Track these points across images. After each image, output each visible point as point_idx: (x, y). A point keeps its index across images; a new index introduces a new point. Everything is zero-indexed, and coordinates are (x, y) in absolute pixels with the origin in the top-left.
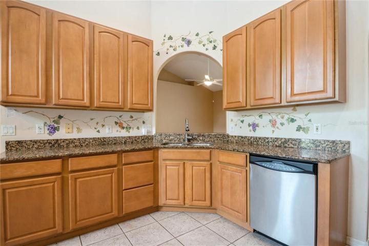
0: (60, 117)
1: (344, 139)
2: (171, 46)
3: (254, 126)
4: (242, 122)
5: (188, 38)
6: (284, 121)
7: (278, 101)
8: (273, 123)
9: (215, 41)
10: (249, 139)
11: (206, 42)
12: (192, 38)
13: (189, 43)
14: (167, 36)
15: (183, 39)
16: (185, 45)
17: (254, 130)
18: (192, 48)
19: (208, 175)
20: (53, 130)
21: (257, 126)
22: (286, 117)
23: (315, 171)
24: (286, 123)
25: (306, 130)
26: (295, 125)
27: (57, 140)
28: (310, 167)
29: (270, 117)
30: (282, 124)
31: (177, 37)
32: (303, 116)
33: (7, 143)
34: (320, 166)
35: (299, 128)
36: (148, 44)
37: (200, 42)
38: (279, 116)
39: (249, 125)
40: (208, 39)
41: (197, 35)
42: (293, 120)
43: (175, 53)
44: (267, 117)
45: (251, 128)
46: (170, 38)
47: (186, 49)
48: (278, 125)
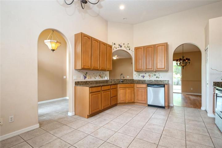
0: (87, 73)
1: (168, 80)
2: (115, 47)
3: (143, 77)
4: (139, 75)
5: (121, 45)
6: (153, 75)
7: (153, 70)
8: (150, 76)
9: (130, 47)
10: (142, 81)
11: (127, 47)
12: (122, 45)
13: (121, 47)
14: (114, 43)
15: (119, 45)
16: (120, 47)
17: (143, 78)
18: (122, 48)
19: (133, 92)
20: (85, 77)
21: (145, 76)
22: (153, 74)
23: (164, 87)
24: (153, 76)
25: (159, 78)
26: (156, 76)
27: (86, 81)
28: (163, 86)
29: (148, 74)
30: (152, 76)
31: (117, 44)
32: (158, 74)
33: (75, 82)
34: (165, 85)
35: (157, 77)
36: (111, 47)
37: (125, 47)
38: (151, 74)
39: (142, 76)
40: (127, 46)
41: (124, 44)
42: (155, 75)
43: (116, 50)
44: (147, 74)
45: (142, 77)
46: (115, 44)
47: (120, 48)
48: (151, 76)
